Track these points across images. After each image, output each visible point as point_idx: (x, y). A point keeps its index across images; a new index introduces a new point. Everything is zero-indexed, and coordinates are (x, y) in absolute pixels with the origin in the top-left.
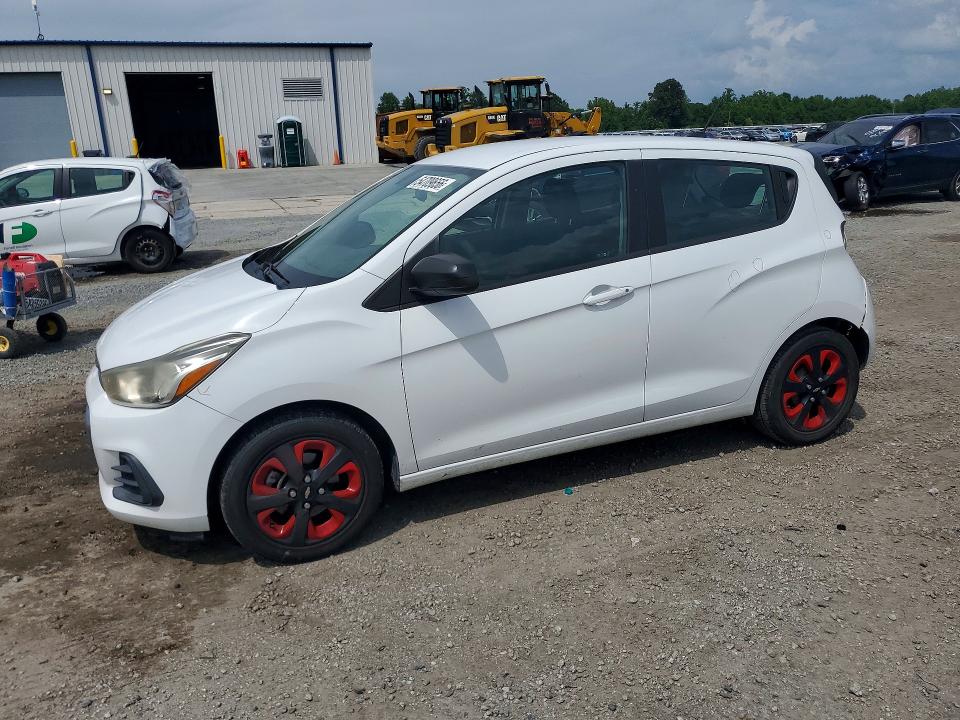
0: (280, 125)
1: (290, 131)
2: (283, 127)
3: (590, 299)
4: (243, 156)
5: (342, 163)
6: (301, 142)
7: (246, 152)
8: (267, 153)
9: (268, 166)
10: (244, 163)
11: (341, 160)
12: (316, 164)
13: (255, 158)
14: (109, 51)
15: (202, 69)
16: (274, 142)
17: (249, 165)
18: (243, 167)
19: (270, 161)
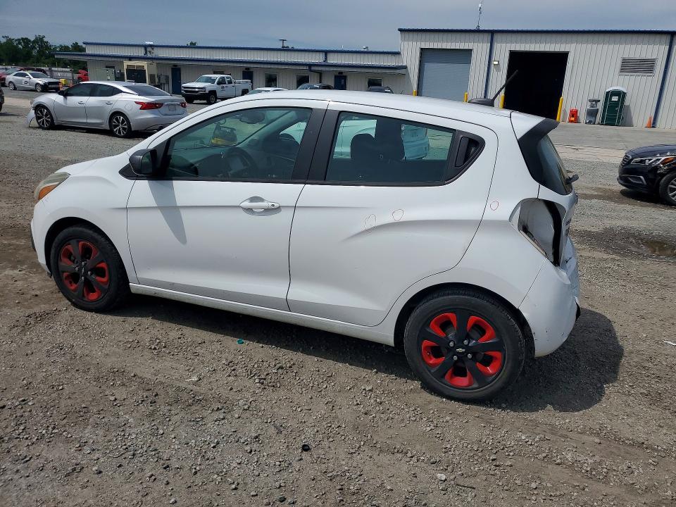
0: (608, 93)
1: (615, 99)
2: (609, 95)
3: (247, 204)
4: (574, 114)
5: (653, 127)
6: (621, 107)
7: (577, 111)
8: (592, 113)
9: (590, 122)
10: (573, 119)
11: (653, 124)
12: (631, 125)
13: (582, 116)
14: (504, 36)
15: (562, 49)
16: (600, 106)
17: (577, 121)
18: (571, 121)
19: (593, 119)
